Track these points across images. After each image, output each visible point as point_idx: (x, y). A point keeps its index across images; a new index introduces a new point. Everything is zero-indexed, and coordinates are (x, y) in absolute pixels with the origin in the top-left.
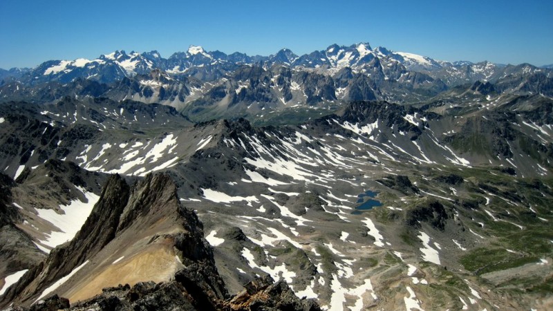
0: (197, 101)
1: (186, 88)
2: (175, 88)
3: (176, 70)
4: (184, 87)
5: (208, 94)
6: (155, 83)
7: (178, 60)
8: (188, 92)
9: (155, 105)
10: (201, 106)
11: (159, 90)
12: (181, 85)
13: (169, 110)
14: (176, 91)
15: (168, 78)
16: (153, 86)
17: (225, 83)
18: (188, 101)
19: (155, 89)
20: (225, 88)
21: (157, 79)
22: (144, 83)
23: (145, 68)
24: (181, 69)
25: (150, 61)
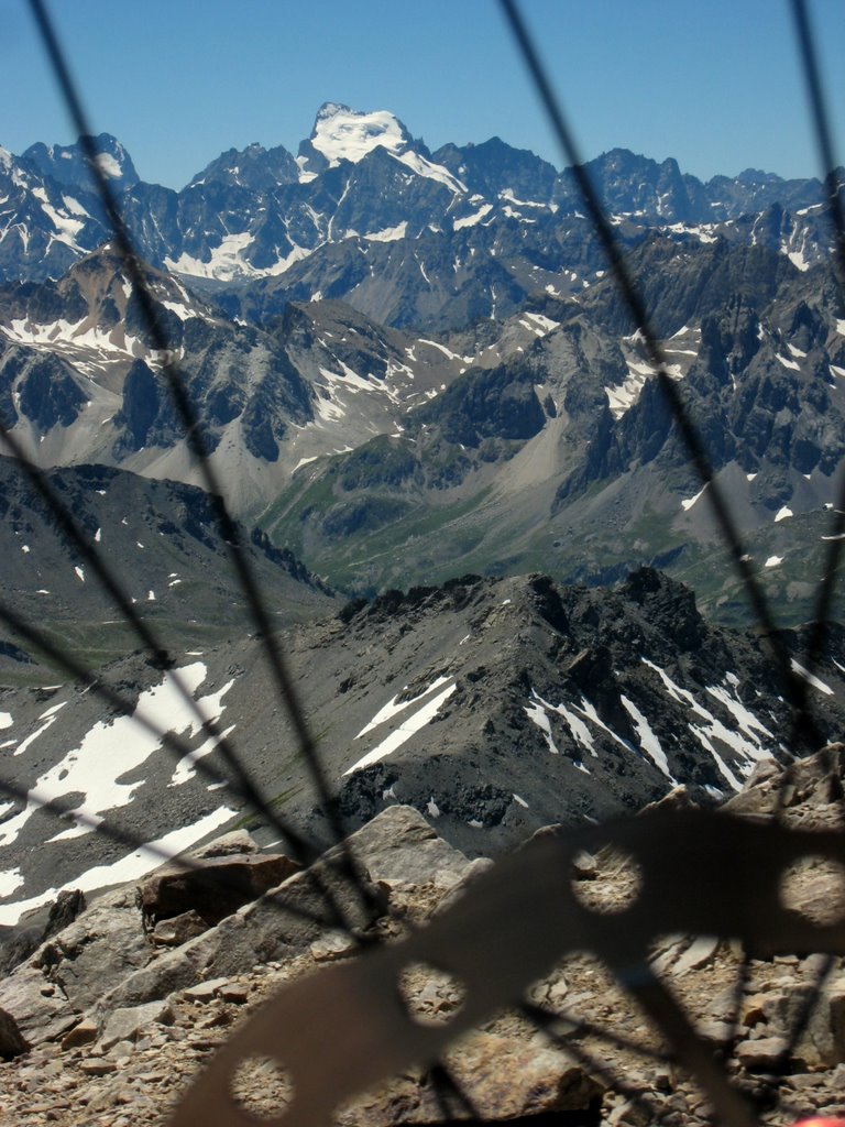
0: (363, 455)
1: (293, 377)
2: (221, 376)
3: (229, 259)
4: (280, 364)
5: (429, 414)
6: (97, 340)
7: (243, 198)
8: (302, 401)
9: (93, 474)
10: (384, 493)
11: (120, 381)
12: (260, 354)
13: (179, 512)
14: (231, 389)
15: (181, 312)
16: (87, 354)
17: (538, 346)
18: (300, 454)
19: (100, 378)
20: (540, 376)
21: (109, 315)
22: (27, 339)
23: (38, 243)
24: (261, 257)
25: (77, 208)
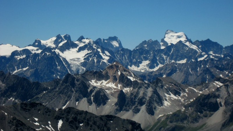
0: (175, 115)
1: (158, 95)
2: (141, 94)
3: (143, 67)
4: (155, 92)
5: (191, 105)
6: (112, 85)
7: (147, 52)
8: (160, 101)
9: (109, 117)
10: (180, 124)
11: (117, 95)
12: (150, 89)
13: (130, 127)
14: (143, 98)
15: (132, 79)
16: (109, 89)
17: (218, 89)
18: (159, 114)
19: (112, 94)
20: (218, 96)
21: (115, 79)
22: (95, 84)
23: (98, 62)
24: (151, 66)
25: (108, 54)
